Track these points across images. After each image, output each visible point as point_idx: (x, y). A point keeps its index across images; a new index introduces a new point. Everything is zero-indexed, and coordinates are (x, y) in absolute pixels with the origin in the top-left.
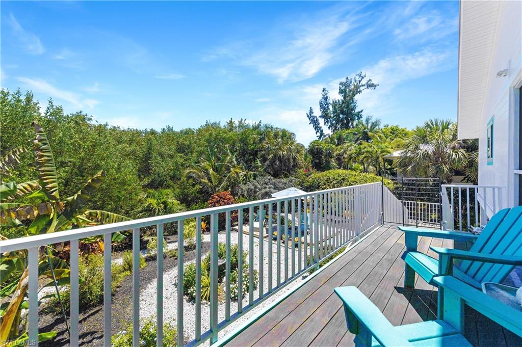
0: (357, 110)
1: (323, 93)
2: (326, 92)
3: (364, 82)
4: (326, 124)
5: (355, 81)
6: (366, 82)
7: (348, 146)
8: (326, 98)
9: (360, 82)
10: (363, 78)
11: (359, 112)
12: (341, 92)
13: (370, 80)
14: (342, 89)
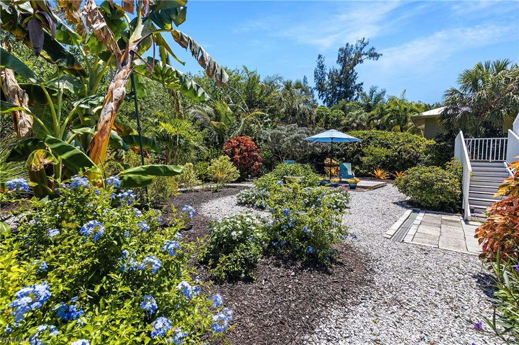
0: (357, 82)
1: (318, 61)
2: (322, 59)
3: (366, 50)
4: (321, 97)
5: (357, 48)
6: (368, 50)
7: (357, 114)
8: (322, 67)
9: (361, 49)
10: (365, 45)
11: (359, 85)
12: (340, 60)
13: (373, 48)
14: (341, 56)
